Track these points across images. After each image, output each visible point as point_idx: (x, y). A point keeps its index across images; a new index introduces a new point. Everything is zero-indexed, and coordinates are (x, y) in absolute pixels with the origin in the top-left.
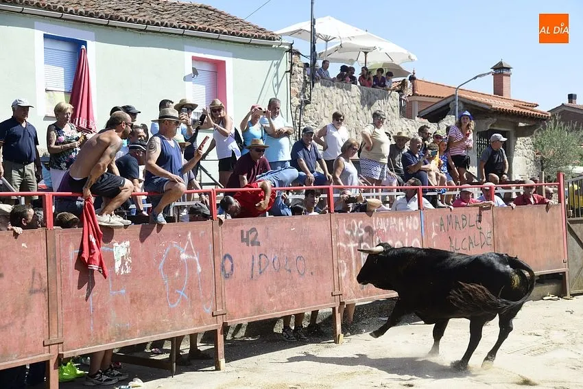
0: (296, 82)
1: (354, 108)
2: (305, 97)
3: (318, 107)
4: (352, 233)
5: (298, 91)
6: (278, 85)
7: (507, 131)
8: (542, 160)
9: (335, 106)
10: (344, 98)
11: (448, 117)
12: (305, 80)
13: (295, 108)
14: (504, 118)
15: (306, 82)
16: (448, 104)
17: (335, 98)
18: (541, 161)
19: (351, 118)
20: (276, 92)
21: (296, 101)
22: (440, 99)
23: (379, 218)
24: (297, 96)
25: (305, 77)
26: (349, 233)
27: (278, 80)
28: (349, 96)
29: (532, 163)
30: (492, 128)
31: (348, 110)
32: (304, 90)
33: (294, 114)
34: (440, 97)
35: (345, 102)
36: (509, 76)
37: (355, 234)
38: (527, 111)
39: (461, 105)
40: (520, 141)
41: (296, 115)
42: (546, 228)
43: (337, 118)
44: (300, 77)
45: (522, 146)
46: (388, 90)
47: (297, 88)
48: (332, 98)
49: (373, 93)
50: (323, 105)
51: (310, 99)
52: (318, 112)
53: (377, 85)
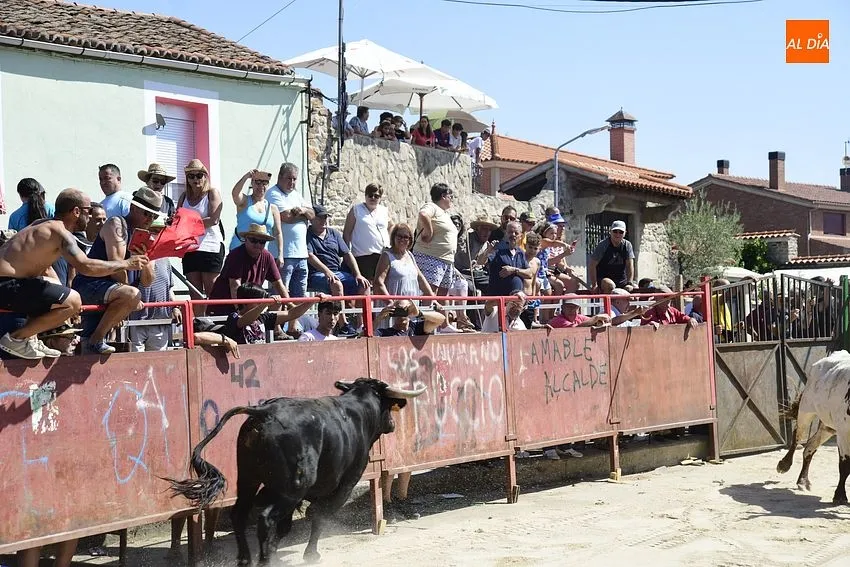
0: (317, 137)
1: (403, 177)
2: (330, 161)
3: (350, 176)
4: (400, 367)
5: (319, 152)
6: (289, 142)
7: (628, 215)
8: (681, 257)
9: (375, 175)
10: (390, 162)
11: (543, 192)
12: (330, 136)
13: (315, 177)
14: (626, 195)
15: (331, 139)
16: (544, 173)
17: (374, 162)
18: (679, 259)
19: (400, 193)
20: (286, 153)
21: (317, 167)
22: (533, 166)
23: (441, 344)
24: (318, 159)
25: (329, 131)
26: (396, 367)
27: (288, 134)
28: (396, 160)
29: (666, 261)
30: (608, 209)
31: (395, 181)
32: (328, 150)
33: (313, 186)
34: (532, 163)
35: (391, 168)
36: (632, 132)
37: (404, 368)
38: (658, 185)
39: (563, 174)
40: (648, 229)
41: (316, 188)
42: (686, 359)
43: (372, 193)
44: (322, 130)
45: (652, 237)
46: (454, 151)
47: (318, 147)
48: (370, 162)
49: (433, 156)
50: (357, 173)
51: (338, 164)
52: (350, 183)
53: (439, 143)
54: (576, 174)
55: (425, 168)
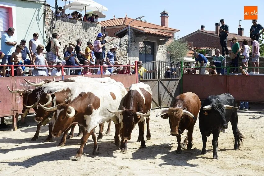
0: (48, 18)
1: (78, 31)
2: (53, 25)
3: (60, 30)
4: (24, 85)
5: (49, 23)
6: (39, 20)
7: (154, 42)
8: (170, 54)
9: (68, 29)
10: (73, 26)
11: (126, 35)
12: (53, 18)
13: (48, 30)
14: (151, 37)
15: (53, 19)
16: (127, 30)
17: (68, 26)
19: (77, 35)
20: (38, 23)
21: (48, 27)
22: (126, 26)
24: (49, 25)
25: (52, 17)
26: (22, 85)
27: (39, 17)
28: (75, 26)
29: (166, 56)
30: (145, 40)
31: (75, 31)
32: (52, 22)
33: (47, 33)
34: (126, 25)
35: (74, 28)
36: (168, 17)
37: (26, 85)
39: (132, 30)
40: (160, 46)
41: (48, 33)
43: (35, 36)
44: (50, 16)
45: (161, 49)
46: (95, 23)
47: (49, 21)
48: (67, 26)
49: (88, 24)
50: (62, 29)
51: (55, 26)
52: (59, 32)
53: (91, 21)
54: (136, 30)
55: (86, 28)
